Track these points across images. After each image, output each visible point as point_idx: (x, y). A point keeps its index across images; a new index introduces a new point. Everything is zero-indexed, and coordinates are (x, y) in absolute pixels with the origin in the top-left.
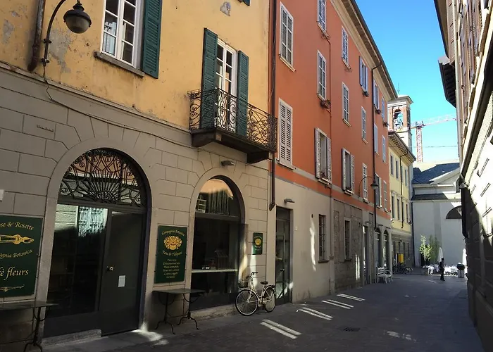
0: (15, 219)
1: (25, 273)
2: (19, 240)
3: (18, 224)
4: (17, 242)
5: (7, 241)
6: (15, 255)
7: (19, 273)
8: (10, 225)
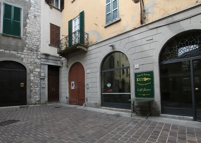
0: (143, 73)
1: (149, 90)
2: (146, 79)
3: (145, 74)
4: (145, 80)
5: (142, 80)
6: (145, 84)
7: (148, 90)
8: (142, 75)
